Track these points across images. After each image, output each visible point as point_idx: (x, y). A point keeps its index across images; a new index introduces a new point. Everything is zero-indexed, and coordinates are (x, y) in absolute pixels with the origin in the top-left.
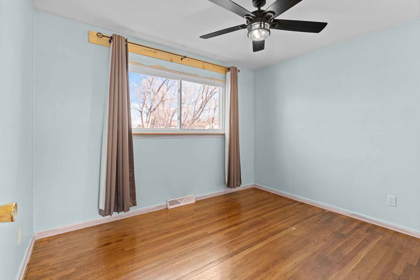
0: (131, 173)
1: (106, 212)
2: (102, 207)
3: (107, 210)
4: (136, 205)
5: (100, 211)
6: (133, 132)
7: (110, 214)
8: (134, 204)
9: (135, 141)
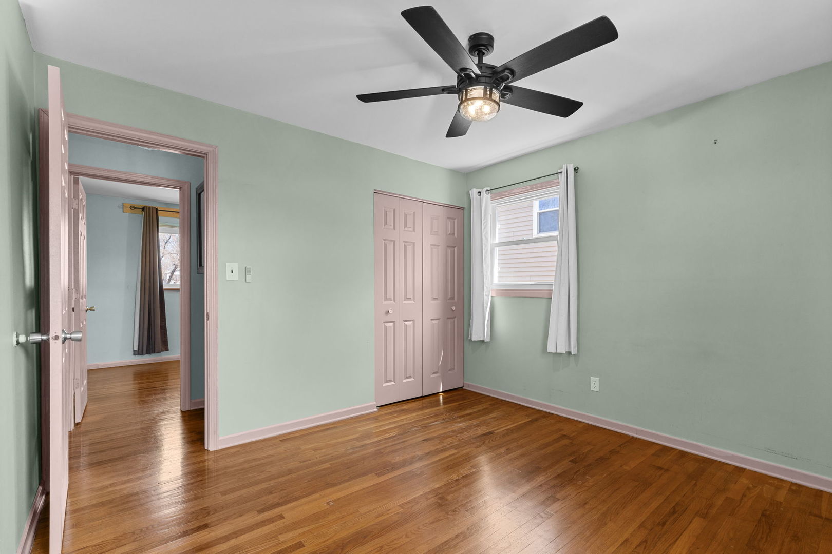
0: (163, 331)
1: (138, 353)
2: (136, 348)
3: (140, 350)
4: (168, 350)
5: (134, 351)
6: (165, 287)
7: (142, 354)
8: (167, 349)
9: (167, 296)
